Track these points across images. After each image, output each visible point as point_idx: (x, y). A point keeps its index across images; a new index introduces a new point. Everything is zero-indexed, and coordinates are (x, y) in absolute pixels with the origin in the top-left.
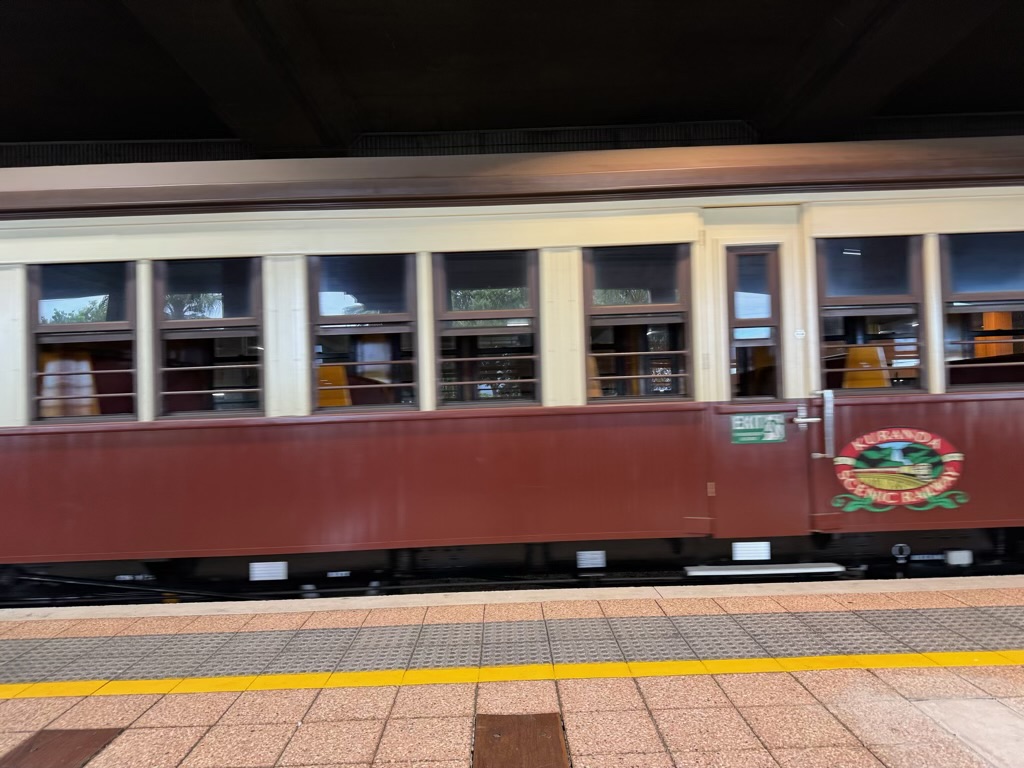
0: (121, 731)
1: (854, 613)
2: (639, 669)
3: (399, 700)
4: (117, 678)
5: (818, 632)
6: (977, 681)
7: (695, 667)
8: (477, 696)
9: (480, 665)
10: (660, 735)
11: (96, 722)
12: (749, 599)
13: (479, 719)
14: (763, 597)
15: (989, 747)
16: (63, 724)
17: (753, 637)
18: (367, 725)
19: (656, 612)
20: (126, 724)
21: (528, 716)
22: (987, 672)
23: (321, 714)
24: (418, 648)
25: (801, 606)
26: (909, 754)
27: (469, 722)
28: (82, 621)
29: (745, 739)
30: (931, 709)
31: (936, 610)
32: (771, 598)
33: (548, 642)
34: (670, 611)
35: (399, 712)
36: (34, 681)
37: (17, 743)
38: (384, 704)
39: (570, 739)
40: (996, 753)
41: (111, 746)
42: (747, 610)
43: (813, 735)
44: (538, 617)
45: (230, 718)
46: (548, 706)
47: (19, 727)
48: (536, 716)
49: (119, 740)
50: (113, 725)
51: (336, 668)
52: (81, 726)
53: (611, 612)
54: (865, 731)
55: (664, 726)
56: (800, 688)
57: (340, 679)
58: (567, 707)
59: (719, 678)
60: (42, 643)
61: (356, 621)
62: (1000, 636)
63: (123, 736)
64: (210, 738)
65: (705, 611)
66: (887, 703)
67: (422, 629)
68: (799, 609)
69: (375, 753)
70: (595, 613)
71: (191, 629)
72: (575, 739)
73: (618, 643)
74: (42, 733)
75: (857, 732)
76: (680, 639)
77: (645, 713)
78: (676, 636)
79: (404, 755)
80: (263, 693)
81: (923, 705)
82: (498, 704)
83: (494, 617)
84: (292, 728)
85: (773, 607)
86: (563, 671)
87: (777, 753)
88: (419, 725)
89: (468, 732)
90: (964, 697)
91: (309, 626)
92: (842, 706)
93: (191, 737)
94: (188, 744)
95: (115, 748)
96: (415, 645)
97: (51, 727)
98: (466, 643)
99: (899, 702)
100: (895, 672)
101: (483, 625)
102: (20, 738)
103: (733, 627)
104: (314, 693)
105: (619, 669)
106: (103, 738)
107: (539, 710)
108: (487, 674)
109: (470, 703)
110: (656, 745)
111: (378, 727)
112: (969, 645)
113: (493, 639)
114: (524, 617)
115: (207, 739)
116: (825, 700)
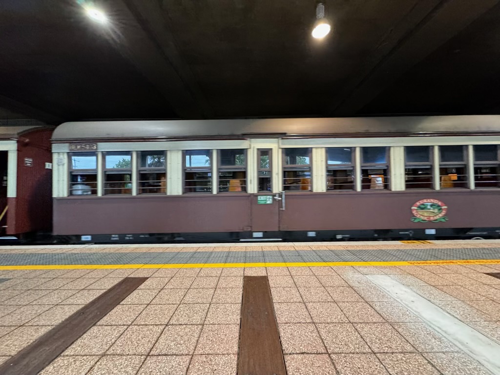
0: (148, 278)
1: (348, 250)
2: (288, 264)
3: (223, 271)
4: (146, 264)
5: (338, 256)
6: (382, 270)
7: (304, 264)
8: (244, 271)
9: (245, 263)
10: (295, 283)
11: (141, 275)
12: (319, 247)
13: (245, 277)
14: (322, 246)
15: (385, 288)
16: (132, 276)
17: (320, 256)
18: (214, 278)
19: (293, 249)
20: (149, 276)
21: (258, 277)
22: (385, 267)
23: (202, 275)
24: (228, 258)
25: (333, 248)
26: (363, 289)
27: (242, 278)
28: (137, 248)
29: (318, 284)
30: (369, 277)
31: (370, 250)
32: (325, 246)
33: (263, 257)
34: (297, 249)
35: (223, 275)
36: (124, 264)
37: (120, 281)
38: (219, 272)
39: (270, 283)
40: (387, 290)
41: (145, 282)
42: (318, 249)
43: (337, 283)
44: (260, 250)
45: (177, 275)
46: (264, 274)
47: (120, 276)
48: (261, 277)
49: (147, 280)
50: (146, 276)
51: (206, 262)
52: (137, 276)
53: (281, 249)
54: (351, 283)
55: (296, 280)
56: (333, 271)
57: (207, 265)
58: (269, 274)
59: (311, 268)
60: (126, 254)
61: (211, 250)
62: (388, 257)
63: (148, 280)
64: (172, 280)
65: (306, 249)
66: (357, 275)
67: (229, 252)
68: (332, 249)
69: (217, 286)
70: (276, 249)
71: (166, 251)
72: (271, 283)
73: (282, 257)
74: (127, 278)
75: (349, 283)
76: (299, 257)
77: (290, 277)
78: (298, 256)
79: (224, 287)
80: (186, 269)
81: (367, 276)
82: (251, 273)
83: (249, 250)
84: (194, 278)
85: (325, 248)
86: (267, 265)
87: (327, 288)
88: (229, 278)
89: (242, 280)
90: (378, 274)
91: (198, 251)
92: (344, 276)
93: (167, 280)
94: (166, 282)
95: (147, 282)
96: (227, 257)
97: (129, 277)
98: (241, 257)
99: (360, 275)
100: (359, 267)
101: (246, 252)
102: (121, 279)
103: (314, 254)
104: (200, 269)
105: (283, 264)
106: (144, 280)
107: (261, 275)
108: (247, 265)
109: (242, 273)
110: (293, 285)
111: (217, 279)
112: (380, 260)
113: (248, 256)
114: (257, 250)
115: (171, 281)
116: (340, 274)
